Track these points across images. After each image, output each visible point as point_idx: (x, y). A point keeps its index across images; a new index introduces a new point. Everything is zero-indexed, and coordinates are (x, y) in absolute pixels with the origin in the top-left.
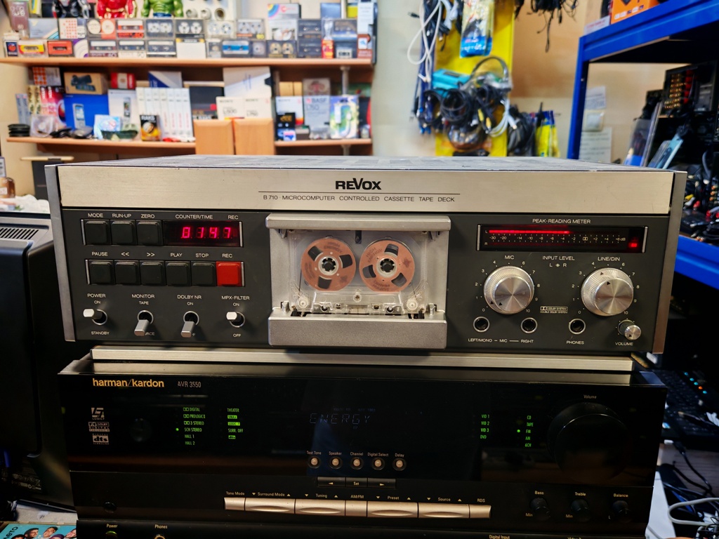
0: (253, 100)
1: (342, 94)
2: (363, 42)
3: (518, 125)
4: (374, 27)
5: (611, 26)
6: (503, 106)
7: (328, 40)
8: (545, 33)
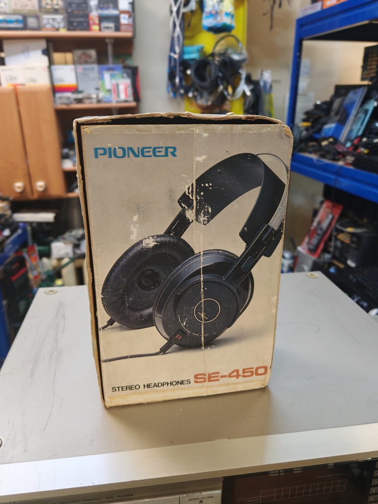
0: (32, 68)
1: (108, 63)
2: (124, 18)
3: (252, 91)
4: (132, 4)
5: (323, 11)
6: (240, 74)
7: (94, 14)
8: (269, 14)
